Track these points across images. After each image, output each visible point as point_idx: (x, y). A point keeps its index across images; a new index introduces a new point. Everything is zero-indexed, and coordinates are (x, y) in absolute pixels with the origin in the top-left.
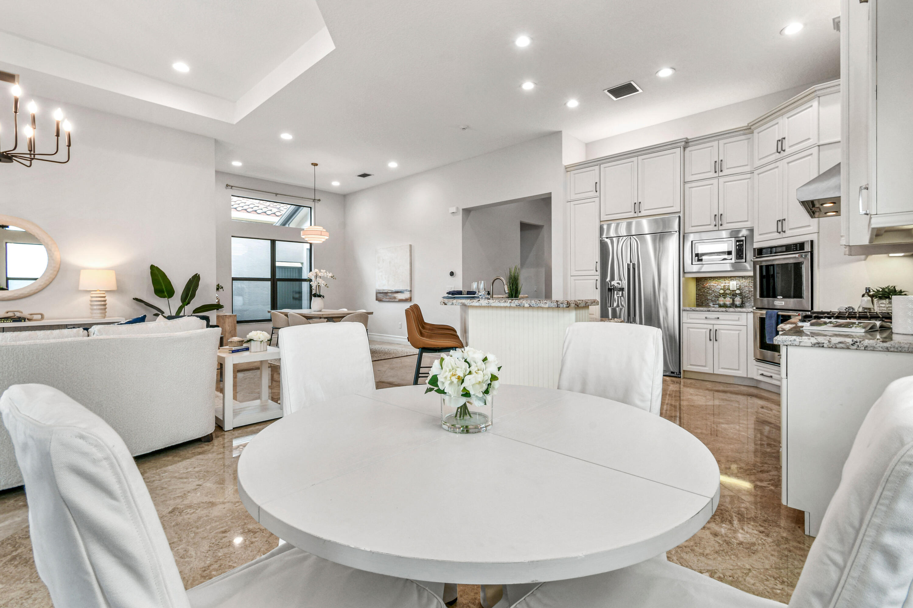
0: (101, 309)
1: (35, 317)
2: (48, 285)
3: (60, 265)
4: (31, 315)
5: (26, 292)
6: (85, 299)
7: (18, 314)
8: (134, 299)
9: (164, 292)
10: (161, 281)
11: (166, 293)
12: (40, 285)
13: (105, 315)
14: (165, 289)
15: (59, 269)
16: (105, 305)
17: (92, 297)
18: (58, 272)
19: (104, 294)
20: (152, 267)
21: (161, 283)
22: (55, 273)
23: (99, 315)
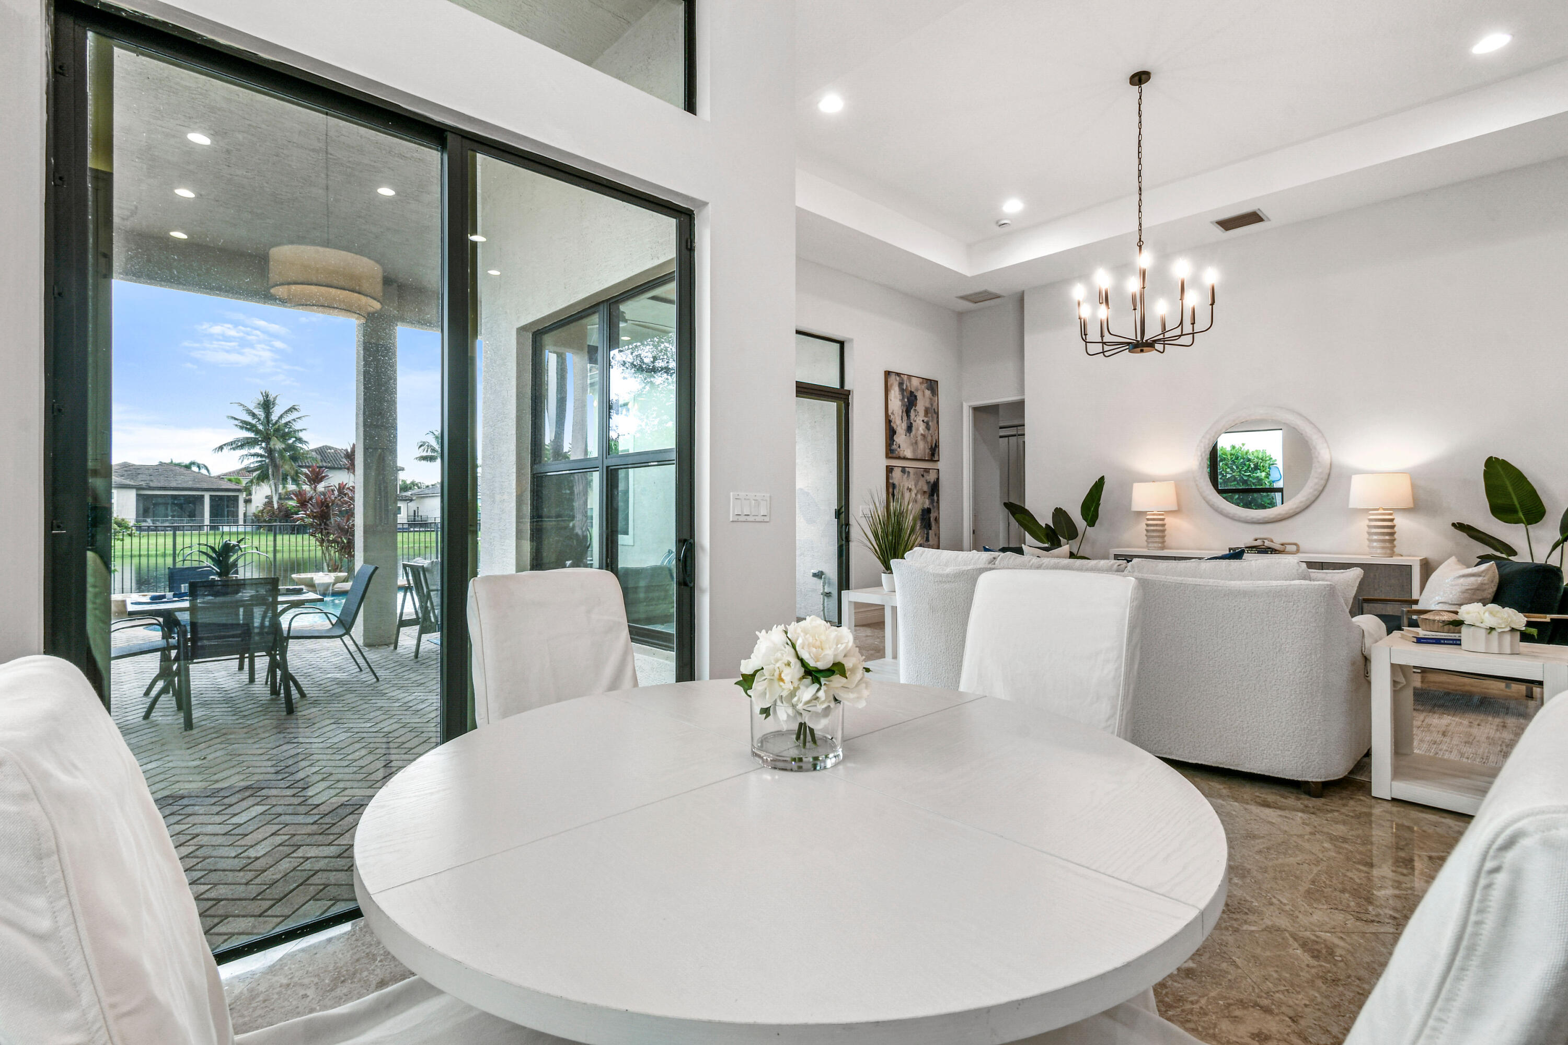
0: (1384, 541)
1: (1289, 548)
2: (1314, 502)
3: (1330, 469)
4: (1282, 545)
5: (1284, 512)
6: (1361, 526)
7: (1267, 543)
8: (1453, 525)
9: (1516, 512)
10: (1510, 489)
11: (1521, 515)
12: (1301, 502)
13: (1394, 552)
14: (1518, 506)
15: (1329, 475)
16: (1392, 534)
17: (1370, 520)
18: (1328, 480)
19: (1391, 514)
20: (1492, 463)
21: (1510, 494)
22: (1323, 482)
23: (1379, 551)
